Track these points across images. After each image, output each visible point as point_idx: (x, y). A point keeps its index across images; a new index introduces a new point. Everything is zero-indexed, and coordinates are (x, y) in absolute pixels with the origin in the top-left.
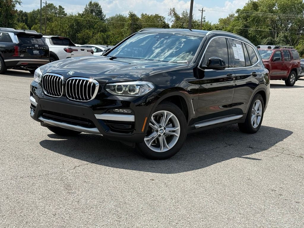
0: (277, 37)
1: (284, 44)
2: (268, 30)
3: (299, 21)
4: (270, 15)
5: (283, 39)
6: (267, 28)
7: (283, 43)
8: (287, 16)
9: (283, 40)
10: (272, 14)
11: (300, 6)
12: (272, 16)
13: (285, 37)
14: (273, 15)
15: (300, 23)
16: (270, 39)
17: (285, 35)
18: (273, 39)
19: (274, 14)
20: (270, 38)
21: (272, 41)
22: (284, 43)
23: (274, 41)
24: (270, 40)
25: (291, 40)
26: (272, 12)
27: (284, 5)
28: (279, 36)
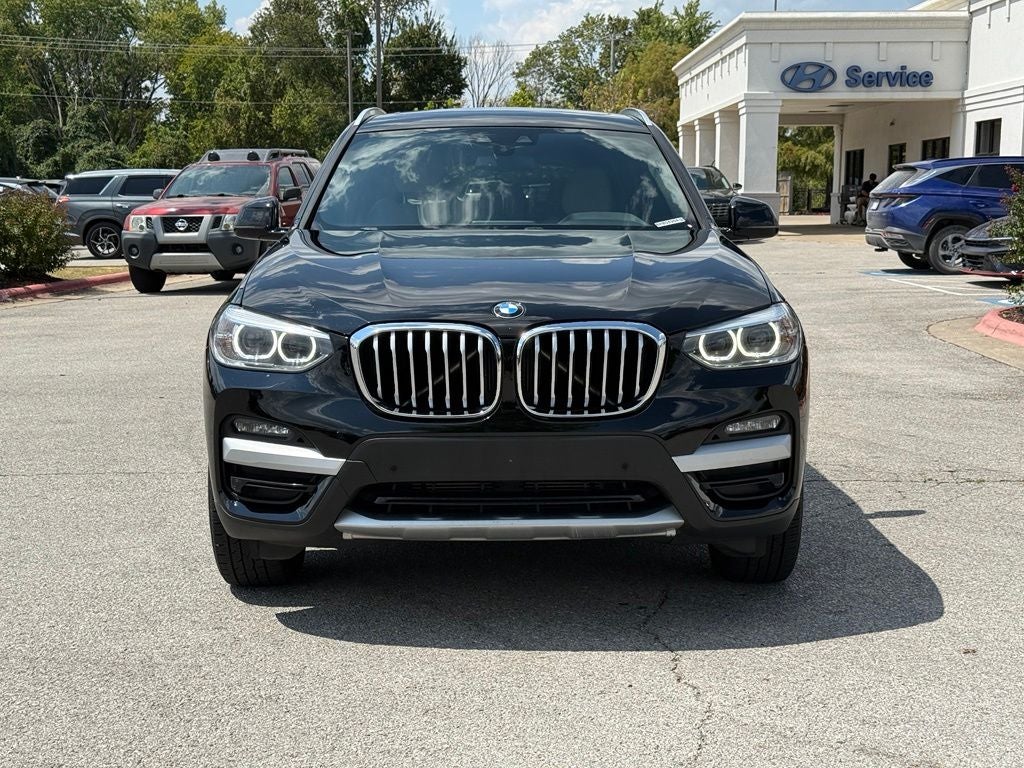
0: (65, 116)
1: (94, 140)
2: (29, 95)
3: (122, 63)
4: (21, 43)
5: (85, 123)
6: (22, 87)
7: (89, 137)
8: (81, 47)
9: (88, 129)
10: (28, 38)
11: (119, 11)
12: (30, 44)
13: (92, 116)
14: (33, 42)
15: (127, 69)
16: (42, 125)
17: (89, 109)
18: (51, 126)
19: (36, 40)
20: (40, 122)
21: (49, 130)
22: (92, 136)
23: (57, 132)
24: (44, 128)
25: (108, 126)
26: (25, 31)
27: (61, 8)
28: (70, 114)
